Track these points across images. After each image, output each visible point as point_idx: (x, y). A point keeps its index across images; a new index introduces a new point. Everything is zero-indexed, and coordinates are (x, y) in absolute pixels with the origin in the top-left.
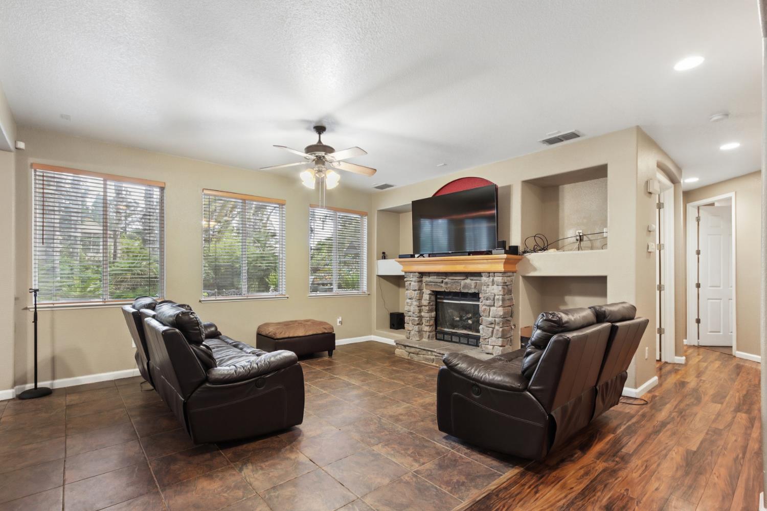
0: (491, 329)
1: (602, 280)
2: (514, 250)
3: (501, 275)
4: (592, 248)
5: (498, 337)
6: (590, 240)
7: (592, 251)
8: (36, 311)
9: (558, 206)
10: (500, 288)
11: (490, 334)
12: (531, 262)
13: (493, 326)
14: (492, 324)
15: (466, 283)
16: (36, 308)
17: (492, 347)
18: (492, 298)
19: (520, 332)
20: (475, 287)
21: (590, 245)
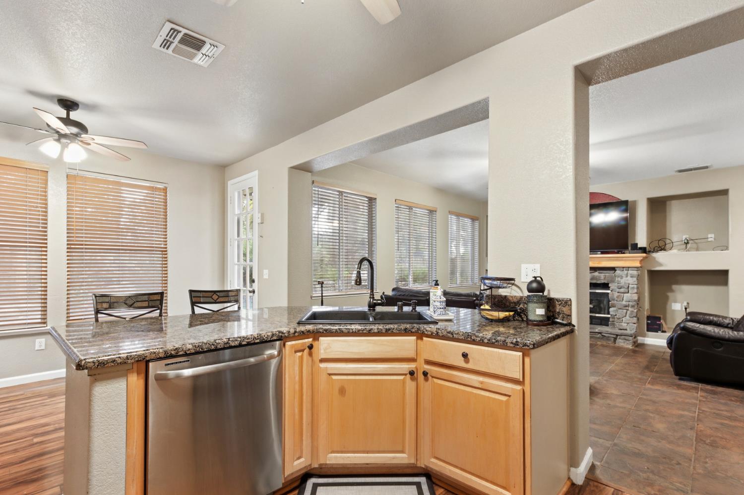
0: (625, 311)
1: (725, 273)
2: (644, 250)
3: (636, 269)
4: (697, 249)
5: (632, 316)
6: (696, 243)
7: (698, 252)
8: (322, 298)
9: (665, 216)
10: (635, 279)
11: (625, 315)
12: (657, 259)
13: (627, 308)
14: (626, 306)
15: (594, 276)
16: (322, 296)
17: (626, 324)
18: (626, 287)
19: (646, 313)
20: (605, 278)
21: (696, 247)
